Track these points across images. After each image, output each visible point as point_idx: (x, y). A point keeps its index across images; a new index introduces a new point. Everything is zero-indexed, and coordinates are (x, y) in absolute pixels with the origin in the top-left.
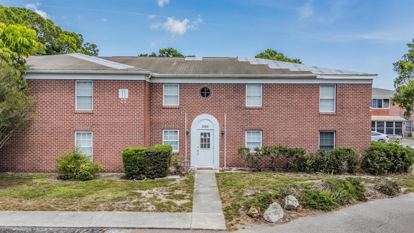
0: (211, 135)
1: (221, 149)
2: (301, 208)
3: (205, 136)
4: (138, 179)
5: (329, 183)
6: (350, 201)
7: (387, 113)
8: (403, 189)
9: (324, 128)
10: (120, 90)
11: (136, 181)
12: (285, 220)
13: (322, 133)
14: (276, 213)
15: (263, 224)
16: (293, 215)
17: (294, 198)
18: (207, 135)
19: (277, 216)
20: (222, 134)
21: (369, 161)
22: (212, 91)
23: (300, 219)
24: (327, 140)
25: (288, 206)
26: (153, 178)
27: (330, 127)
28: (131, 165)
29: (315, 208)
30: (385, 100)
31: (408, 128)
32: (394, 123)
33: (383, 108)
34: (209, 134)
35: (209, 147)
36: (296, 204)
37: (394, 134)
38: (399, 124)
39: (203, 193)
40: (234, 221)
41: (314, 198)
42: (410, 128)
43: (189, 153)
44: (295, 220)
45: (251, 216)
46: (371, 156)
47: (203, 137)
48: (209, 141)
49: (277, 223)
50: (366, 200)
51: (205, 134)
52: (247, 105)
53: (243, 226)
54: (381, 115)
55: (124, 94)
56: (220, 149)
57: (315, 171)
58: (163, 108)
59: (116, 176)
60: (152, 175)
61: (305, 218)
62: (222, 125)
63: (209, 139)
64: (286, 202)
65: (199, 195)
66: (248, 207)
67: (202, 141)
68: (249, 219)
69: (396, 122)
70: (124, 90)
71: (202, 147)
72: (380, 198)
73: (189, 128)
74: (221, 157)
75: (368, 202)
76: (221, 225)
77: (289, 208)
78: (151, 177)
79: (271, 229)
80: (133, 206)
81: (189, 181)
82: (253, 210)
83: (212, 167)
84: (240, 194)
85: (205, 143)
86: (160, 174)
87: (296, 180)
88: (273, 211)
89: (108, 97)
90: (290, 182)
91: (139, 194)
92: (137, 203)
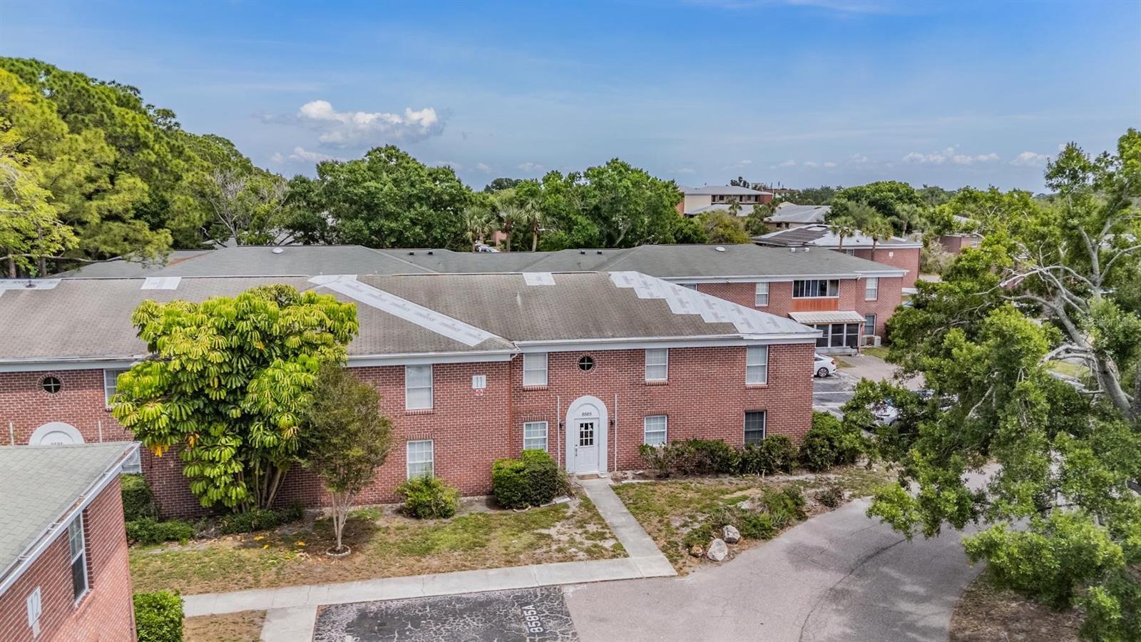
0: (594, 426)
1: (611, 445)
2: (742, 540)
3: (586, 428)
4: (518, 508)
5: (767, 502)
6: (790, 523)
7: (833, 306)
8: (847, 494)
9: (751, 408)
10: (474, 377)
11: (518, 511)
12: (731, 556)
13: (747, 414)
14: (720, 551)
15: (709, 564)
16: (735, 549)
17: (734, 529)
18: (589, 426)
19: (722, 554)
20: (612, 423)
21: (809, 452)
22: (596, 361)
23: (743, 553)
24: (754, 423)
25: (729, 538)
26: (539, 506)
27: (759, 406)
28: (511, 491)
29: (755, 537)
30: (832, 282)
31: (868, 329)
32: (845, 326)
33: (827, 297)
34: (592, 424)
35: (591, 443)
36: (737, 536)
37: (844, 346)
38: (853, 327)
39: (621, 527)
40: (680, 564)
41: (755, 526)
42: (871, 329)
43: (564, 454)
44: (739, 555)
45: (695, 556)
46: (810, 446)
47: (583, 429)
48: (591, 435)
49: (723, 561)
50: (806, 518)
51: (586, 425)
52: (648, 380)
53: (692, 569)
54: (824, 310)
55: (479, 383)
56: (609, 446)
57: (742, 472)
58: (524, 391)
59: (477, 504)
60: (537, 501)
61: (749, 551)
62: (611, 411)
63: (591, 432)
64: (726, 534)
65: (618, 529)
66: (689, 546)
67: (582, 436)
68: (694, 559)
69: (848, 325)
70: (479, 377)
71: (582, 444)
72: (821, 512)
73: (563, 418)
74: (610, 457)
75: (809, 520)
76: (669, 570)
77: (730, 541)
78: (536, 503)
79: (719, 568)
80: (560, 555)
81: (588, 505)
82: (697, 549)
83: (596, 472)
84: (668, 525)
85: (586, 437)
86: (548, 499)
87: (723, 493)
88: (717, 548)
89: (456, 387)
90: (716, 498)
91: (549, 536)
92: (560, 550)
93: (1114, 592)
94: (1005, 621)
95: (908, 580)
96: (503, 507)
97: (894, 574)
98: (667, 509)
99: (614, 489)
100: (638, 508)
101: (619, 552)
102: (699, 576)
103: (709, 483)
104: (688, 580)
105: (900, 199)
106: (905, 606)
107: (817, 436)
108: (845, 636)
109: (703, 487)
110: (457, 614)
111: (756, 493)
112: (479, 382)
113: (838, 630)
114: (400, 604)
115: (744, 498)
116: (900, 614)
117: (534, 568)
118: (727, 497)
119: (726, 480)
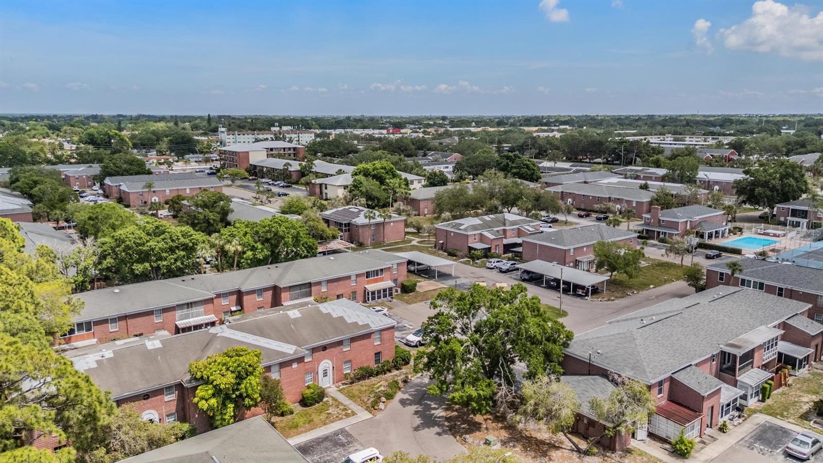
0: (328, 370)
1: (333, 375)
2: (386, 401)
5: (388, 385)
6: (397, 391)
8: (410, 376)
9: (376, 352)
10: (293, 364)
11: (314, 407)
12: (386, 406)
13: (375, 354)
15: (381, 411)
16: (386, 404)
17: (384, 398)
18: (326, 370)
20: (333, 368)
21: (395, 363)
22: (328, 347)
24: (378, 357)
26: (320, 403)
27: (378, 351)
29: (389, 399)
30: (381, 270)
32: (387, 289)
33: (379, 276)
35: (327, 376)
37: (388, 297)
38: (391, 289)
39: (350, 405)
40: (373, 413)
41: (388, 395)
43: (318, 381)
45: (376, 409)
46: (396, 361)
47: (324, 372)
49: (384, 409)
52: (344, 350)
53: (377, 414)
54: (378, 282)
57: (377, 375)
59: (299, 407)
61: (389, 404)
62: (333, 363)
63: (327, 372)
64: (382, 400)
68: (376, 411)
69: (389, 288)
71: (324, 377)
72: (405, 385)
73: (318, 369)
74: (333, 379)
75: (402, 389)
76: (370, 416)
77: (384, 402)
78: (318, 403)
79: (384, 412)
80: (338, 418)
81: (335, 400)
82: (376, 407)
83: (329, 385)
84: (363, 401)
85: (325, 374)
86: (322, 400)
87: (374, 385)
88: (382, 406)
89: (287, 369)
90: (373, 388)
91: (330, 413)
92: (337, 417)
93: (476, 403)
94: (456, 410)
95: (432, 404)
96: (308, 406)
97: (429, 403)
98: (361, 395)
99: (339, 391)
100: (351, 397)
101: (354, 414)
102: (379, 415)
103: (367, 382)
104: (376, 417)
105: (387, 173)
106: (433, 412)
107: (398, 357)
108: (421, 423)
109: (367, 384)
110: (322, 442)
111: (383, 383)
112: (295, 366)
113: (419, 422)
114: (303, 443)
115: (381, 386)
116: (433, 414)
117: (333, 424)
118: (376, 386)
119: (373, 379)
